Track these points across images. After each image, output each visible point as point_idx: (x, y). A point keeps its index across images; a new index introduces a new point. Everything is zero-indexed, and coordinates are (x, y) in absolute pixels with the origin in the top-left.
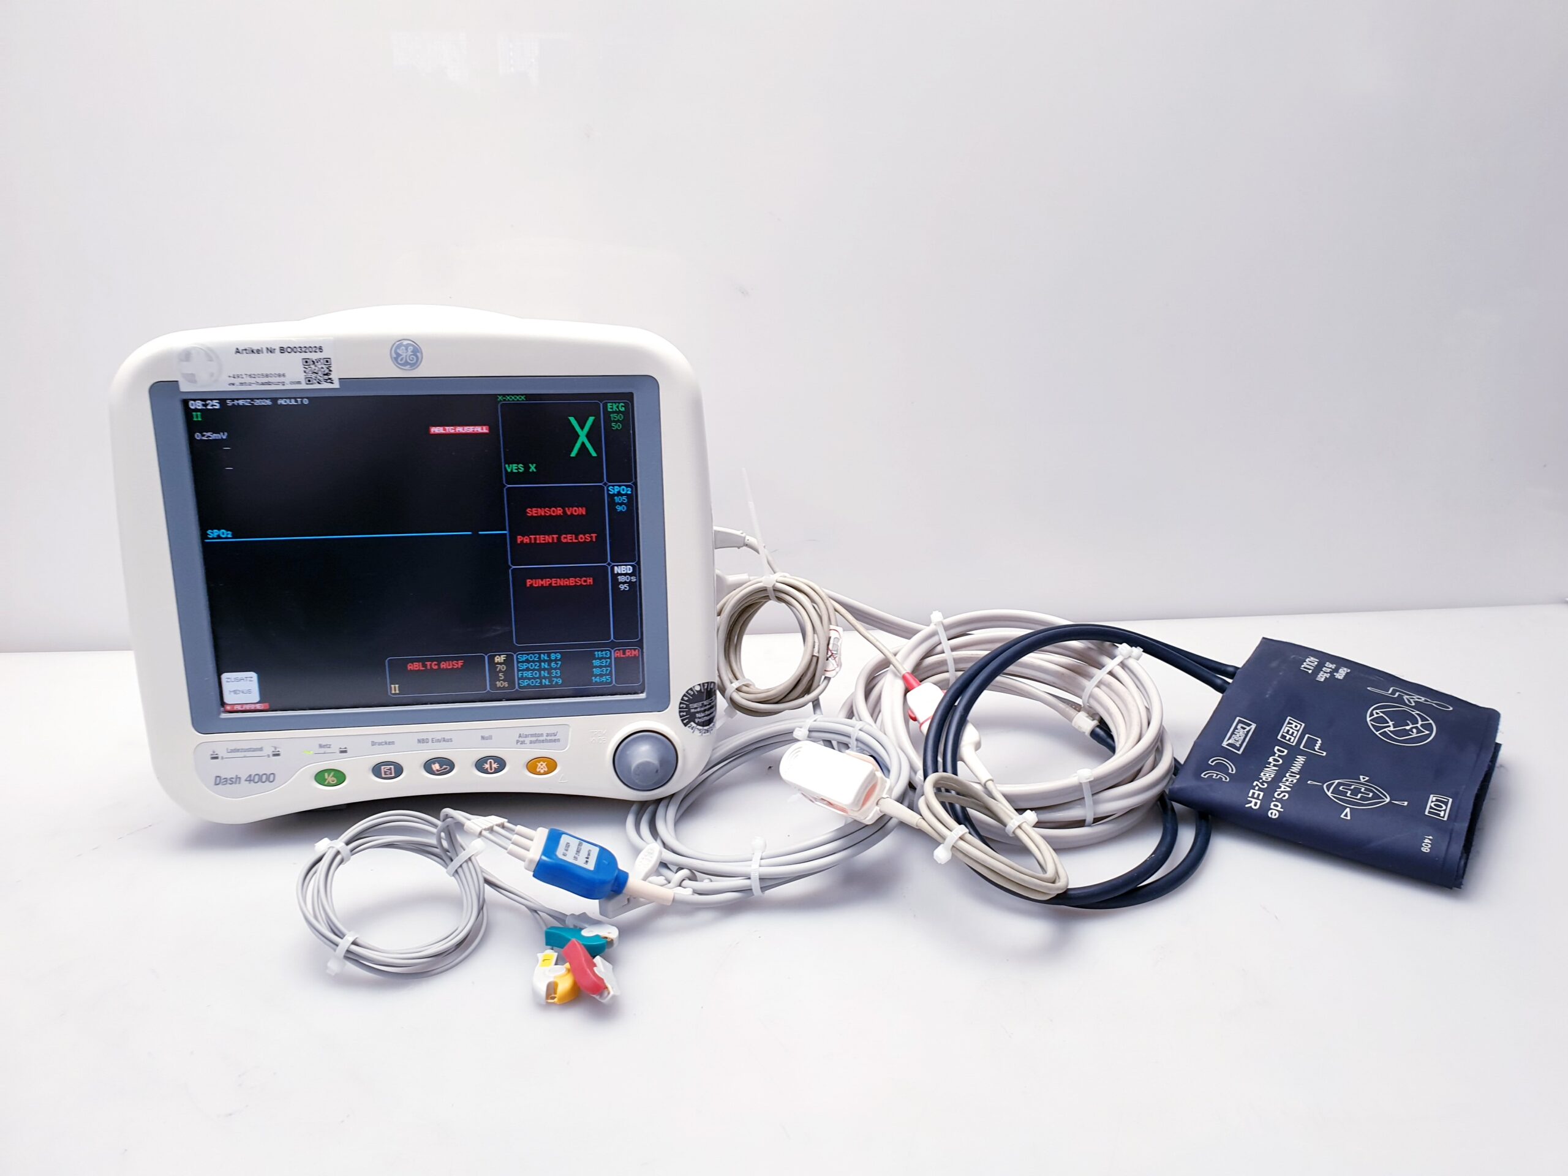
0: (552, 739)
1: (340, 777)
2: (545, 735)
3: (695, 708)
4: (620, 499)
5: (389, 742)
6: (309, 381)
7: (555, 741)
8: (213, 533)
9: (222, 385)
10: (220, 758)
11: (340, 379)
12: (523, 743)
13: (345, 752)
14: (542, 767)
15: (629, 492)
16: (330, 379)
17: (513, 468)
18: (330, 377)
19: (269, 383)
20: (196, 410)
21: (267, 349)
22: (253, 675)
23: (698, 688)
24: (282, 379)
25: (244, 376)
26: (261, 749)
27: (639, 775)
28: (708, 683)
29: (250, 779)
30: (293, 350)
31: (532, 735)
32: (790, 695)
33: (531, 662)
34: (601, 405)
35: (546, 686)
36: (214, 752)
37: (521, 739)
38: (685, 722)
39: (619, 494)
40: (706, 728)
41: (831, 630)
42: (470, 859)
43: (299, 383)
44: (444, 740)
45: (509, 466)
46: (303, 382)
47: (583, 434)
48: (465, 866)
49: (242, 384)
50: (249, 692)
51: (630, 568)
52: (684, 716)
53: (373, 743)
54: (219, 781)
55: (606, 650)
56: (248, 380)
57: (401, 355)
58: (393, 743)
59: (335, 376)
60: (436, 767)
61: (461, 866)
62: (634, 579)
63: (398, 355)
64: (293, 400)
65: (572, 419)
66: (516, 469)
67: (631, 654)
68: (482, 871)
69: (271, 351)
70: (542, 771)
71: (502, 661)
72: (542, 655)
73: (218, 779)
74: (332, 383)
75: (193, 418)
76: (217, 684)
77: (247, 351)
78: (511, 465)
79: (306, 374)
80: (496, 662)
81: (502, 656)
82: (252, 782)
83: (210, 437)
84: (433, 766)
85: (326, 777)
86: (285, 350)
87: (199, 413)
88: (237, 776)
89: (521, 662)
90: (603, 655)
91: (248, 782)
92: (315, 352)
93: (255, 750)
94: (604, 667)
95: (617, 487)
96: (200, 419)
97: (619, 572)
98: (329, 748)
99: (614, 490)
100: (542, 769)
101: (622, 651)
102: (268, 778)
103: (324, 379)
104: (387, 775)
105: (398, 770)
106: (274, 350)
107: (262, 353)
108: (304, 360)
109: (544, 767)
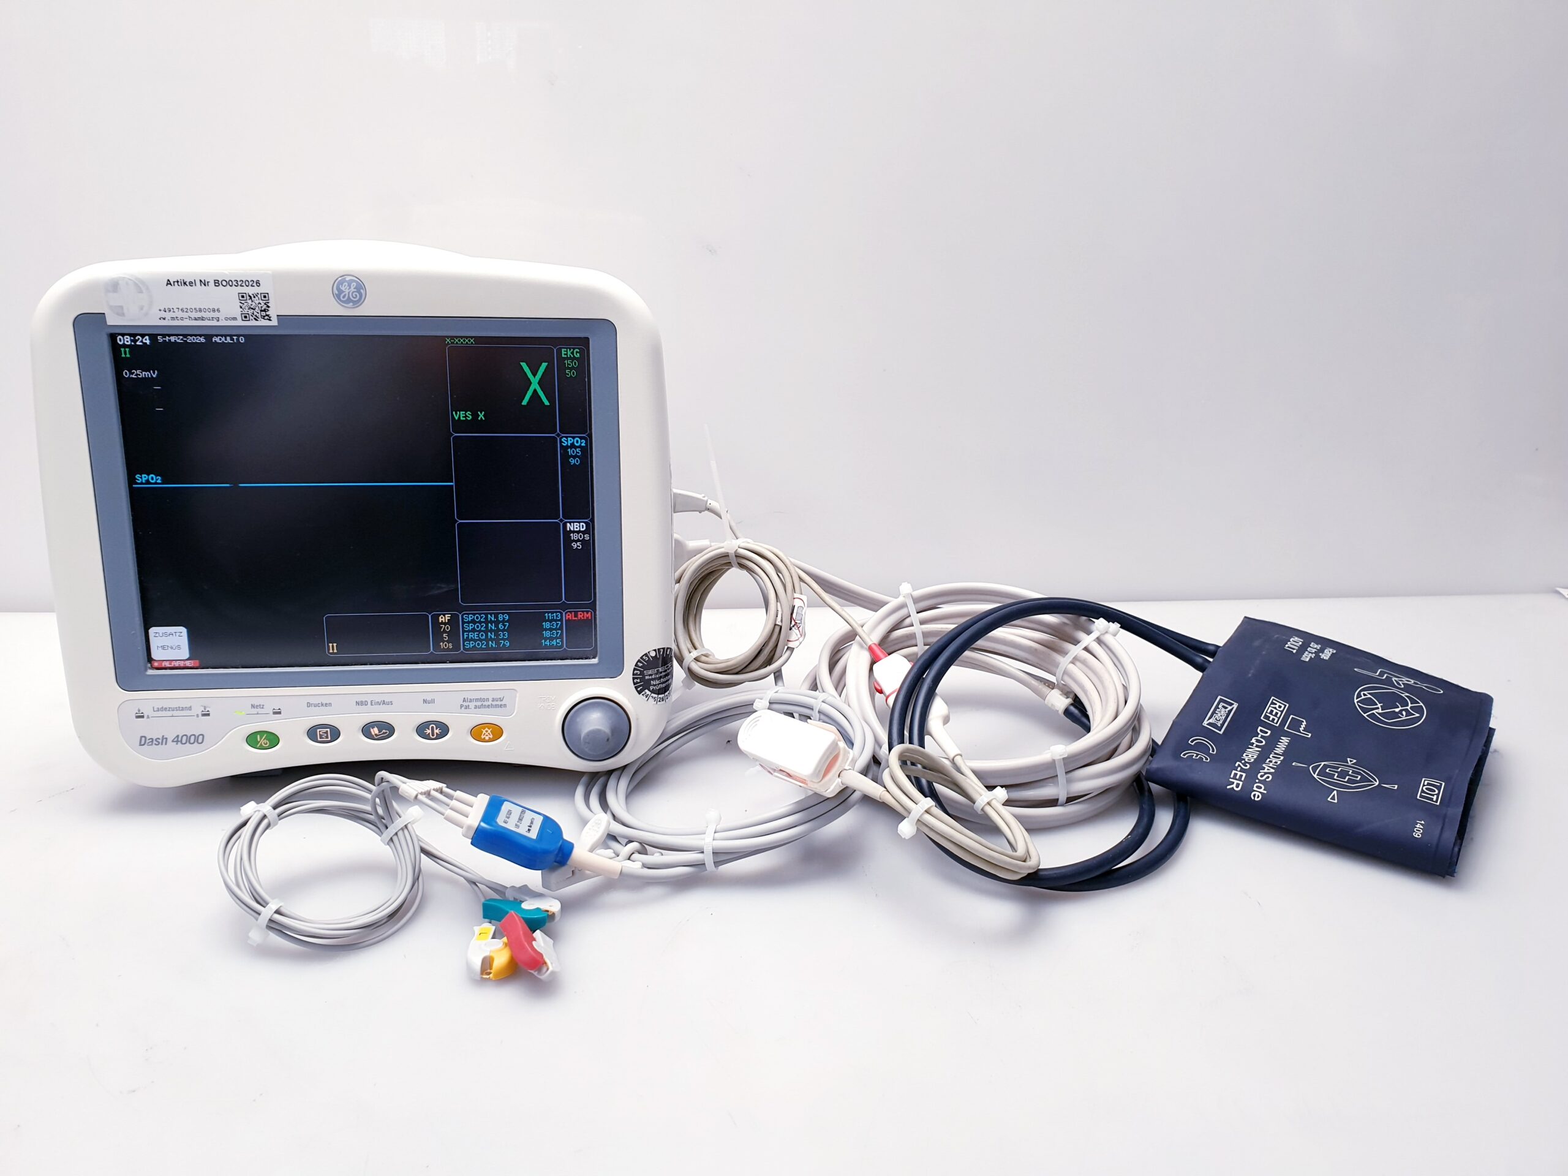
0: (498, 704)
1: (272, 740)
2: (491, 700)
3: (650, 675)
4: (573, 452)
5: (326, 704)
6: (246, 317)
7: (501, 706)
8: (142, 478)
9: (151, 318)
10: (146, 717)
11: (278, 316)
12: (467, 707)
13: (280, 713)
14: (487, 733)
15: (583, 444)
16: (268, 315)
17: (461, 415)
18: (267, 313)
19: (202, 319)
20: (124, 346)
21: (201, 281)
22: (183, 630)
23: (653, 654)
24: (216, 315)
25: (176, 310)
26: (190, 708)
27: (589, 743)
28: (664, 649)
29: (177, 740)
30: (229, 283)
31: (477, 700)
32: (750, 666)
33: (478, 622)
34: (555, 350)
35: (492, 648)
36: (139, 711)
37: (465, 704)
38: (639, 689)
39: (573, 446)
41: (794, 598)
42: (406, 826)
44: (384, 702)
45: (456, 414)
46: (239, 318)
47: (535, 382)
48: (400, 834)
49: (173, 318)
50: (179, 647)
51: (583, 526)
52: (637, 683)
53: (309, 705)
54: (144, 741)
55: (556, 612)
56: (180, 314)
58: (330, 704)
59: (272, 312)
60: (375, 731)
61: (396, 834)
62: (587, 537)
63: (340, 291)
64: (228, 338)
65: (524, 365)
66: (463, 417)
67: (583, 617)
68: (419, 840)
69: (204, 283)
70: (487, 738)
71: (447, 621)
72: (489, 616)
73: (143, 739)
74: (270, 320)
75: (121, 354)
76: (144, 638)
77: (179, 284)
78: (458, 412)
79: (242, 310)
80: (440, 621)
81: (446, 616)
82: (179, 743)
83: (140, 375)
84: (372, 730)
85: (259, 740)
86: (220, 283)
87: (127, 350)
88: (163, 736)
89: (466, 622)
90: (553, 616)
91: (175, 743)
92: (252, 286)
93: (183, 709)
94: (554, 629)
95: (571, 438)
96: (128, 356)
97: (572, 529)
98: (263, 708)
99: (567, 441)
100: (487, 736)
101: (573, 613)
102: (197, 739)
103: (261, 316)
104: (323, 738)
105: (335, 734)
106: (208, 282)
107: (195, 285)
108: (240, 295)
109: (489, 734)
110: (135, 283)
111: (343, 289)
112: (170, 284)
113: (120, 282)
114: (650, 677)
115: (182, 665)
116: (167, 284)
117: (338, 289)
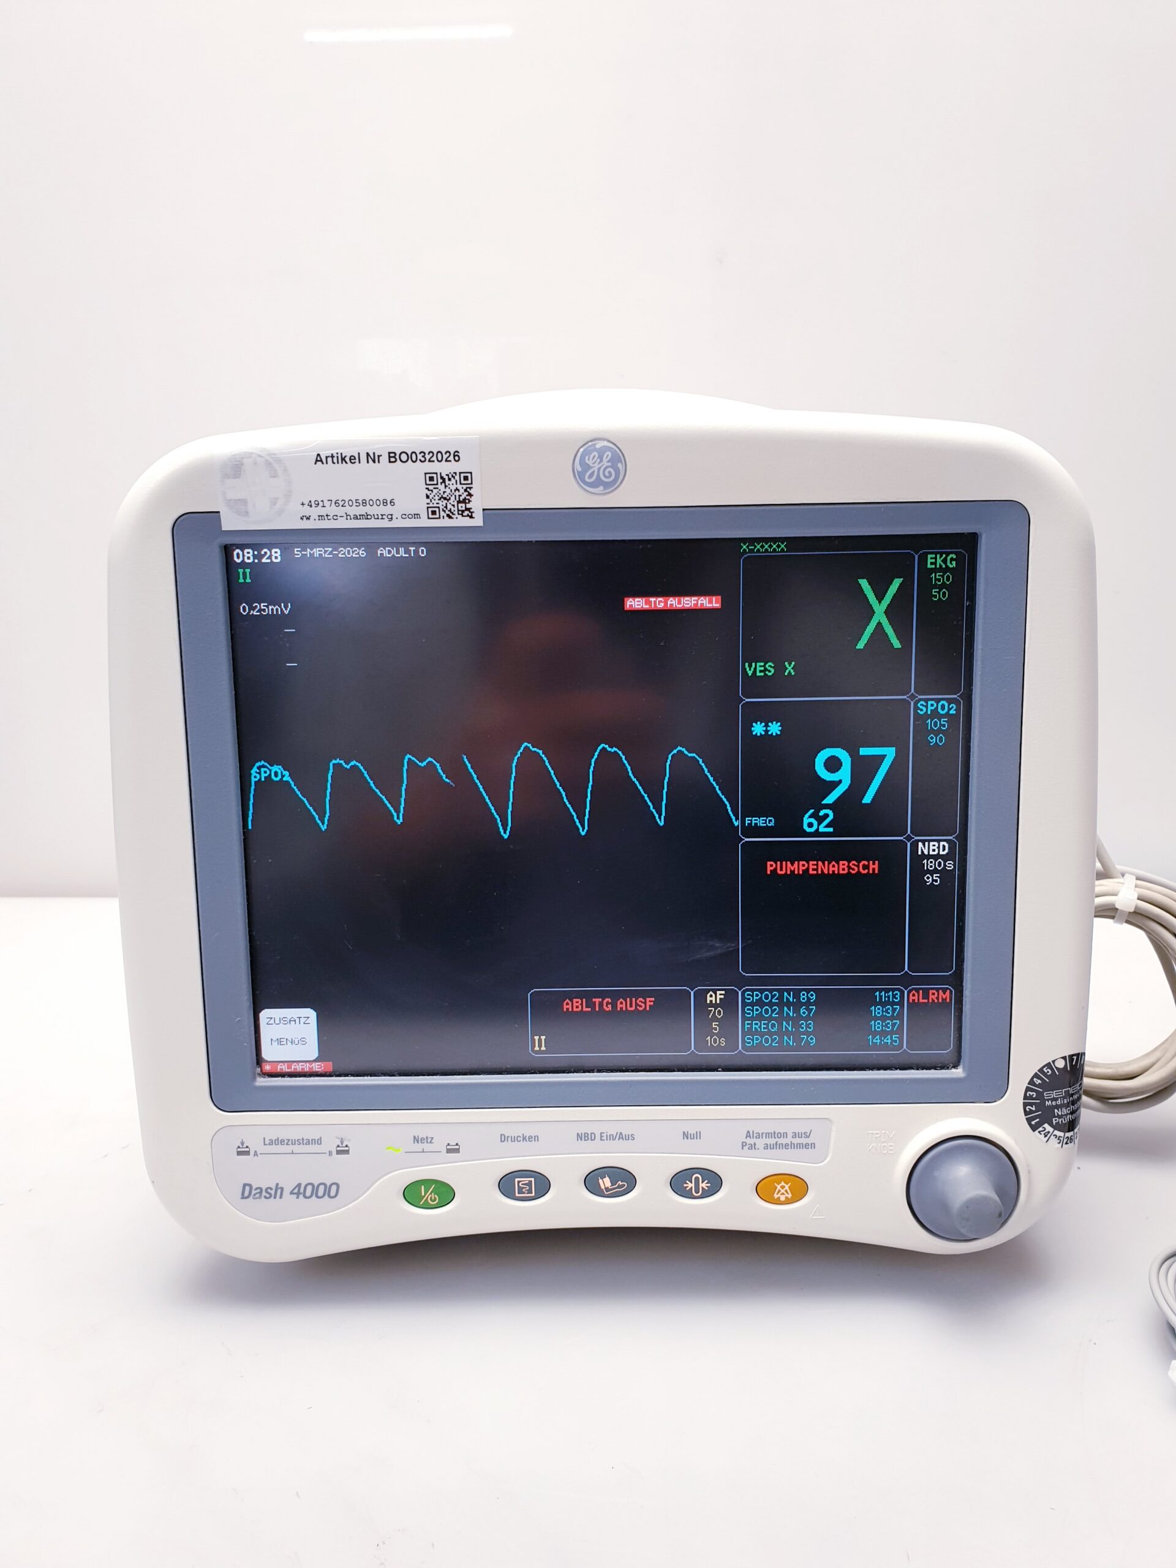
0: (803, 1142)
1: (444, 1193)
2: (790, 1135)
3: (1055, 1099)
4: (935, 725)
5: (530, 1137)
6: (434, 513)
7: (806, 1146)
8: (260, 773)
9: (290, 518)
10: (252, 1153)
11: (484, 510)
12: (753, 1147)
13: (457, 1151)
14: (783, 1190)
15: (952, 712)
16: (468, 509)
17: (757, 669)
18: (468, 506)
19: (367, 517)
20: (243, 565)
21: (368, 454)
22: (310, 1014)
23: (1060, 1064)
24: (387, 510)
25: (327, 504)
26: (319, 1142)
27: (967, 1220)
29: (298, 1191)
30: (411, 457)
31: (768, 1135)
33: (766, 1004)
34: (916, 557)
35: (789, 1048)
36: (242, 1143)
37: (749, 1141)
38: (1033, 1123)
39: (935, 714)
43: (417, 516)
44: (621, 1136)
45: (750, 666)
46: (424, 515)
47: (880, 610)
49: (321, 517)
50: (303, 1041)
51: (944, 846)
52: (1031, 1112)
53: (503, 1138)
54: (248, 1192)
55: (893, 990)
56: (332, 510)
57: (592, 467)
58: (536, 1138)
59: (476, 505)
60: (606, 1183)
62: (950, 865)
63: (586, 467)
64: (402, 550)
65: (863, 582)
66: (761, 671)
67: (938, 998)
69: (373, 458)
70: (783, 1198)
71: (718, 1002)
72: (786, 994)
73: (247, 1188)
74: (471, 517)
75: (239, 578)
76: (253, 1028)
77: (335, 460)
78: (754, 664)
79: (428, 501)
80: (708, 1002)
81: (718, 992)
82: (301, 1196)
83: (264, 610)
84: (601, 1181)
85: (423, 1194)
86: (397, 457)
87: (248, 571)
88: (277, 1184)
89: (749, 1004)
90: (889, 997)
91: (295, 1196)
92: (446, 461)
93: (308, 1142)
94: (888, 1018)
95: (933, 702)
96: (248, 580)
97: (926, 852)
98: (431, 1142)
99: (926, 707)
100: (783, 1194)
101: (921, 991)
102: (328, 1191)
103: (458, 510)
104: (524, 1193)
105: (541, 1185)
106: (379, 456)
107: (359, 462)
108: (428, 476)
109: (786, 1191)
110: (266, 460)
111: (590, 463)
112: (321, 461)
113: (245, 461)
114: (1054, 1103)
115: (307, 1070)
116: (317, 461)
117: (582, 462)
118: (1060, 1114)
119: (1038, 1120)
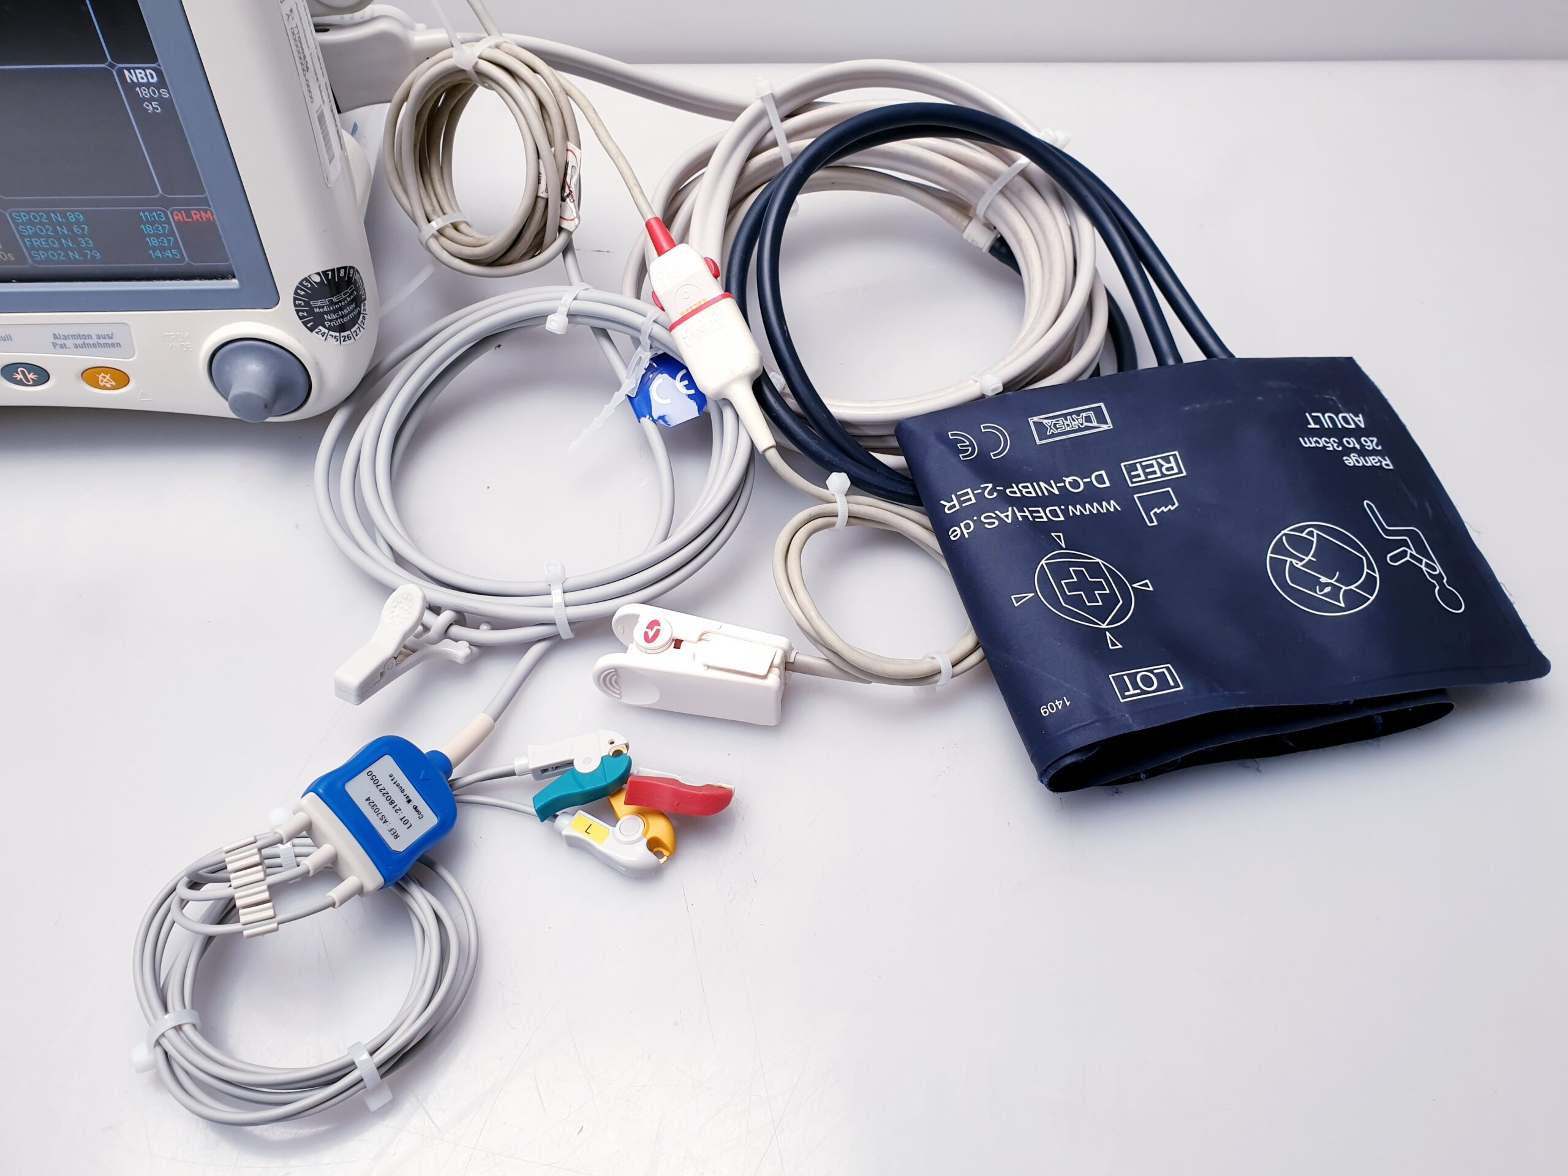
0: (108, 342)
2: (94, 337)
3: (322, 307)
7: (113, 345)
12: (63, 346)
14: (106, 379)
23: (317, 279)
31: (74, 337)
32: (508, 255)
33: (39, 224)
35: (74, 262)
37: (59, 342)
40: (345, 334)
41: (568, 150)
51: (151, 75)
55: (156, 211)
62: (164, 93)
67: (203, 216)
70: (108, 385)
72: (52, 215)
89: (21, 224)
90: (154, 216)
94: (163, 234)
97: (135, 80)
100: (106, 382)
101: (181, 212)
109: (109, 380)
118: (330, 318)
119: (312, 323)
